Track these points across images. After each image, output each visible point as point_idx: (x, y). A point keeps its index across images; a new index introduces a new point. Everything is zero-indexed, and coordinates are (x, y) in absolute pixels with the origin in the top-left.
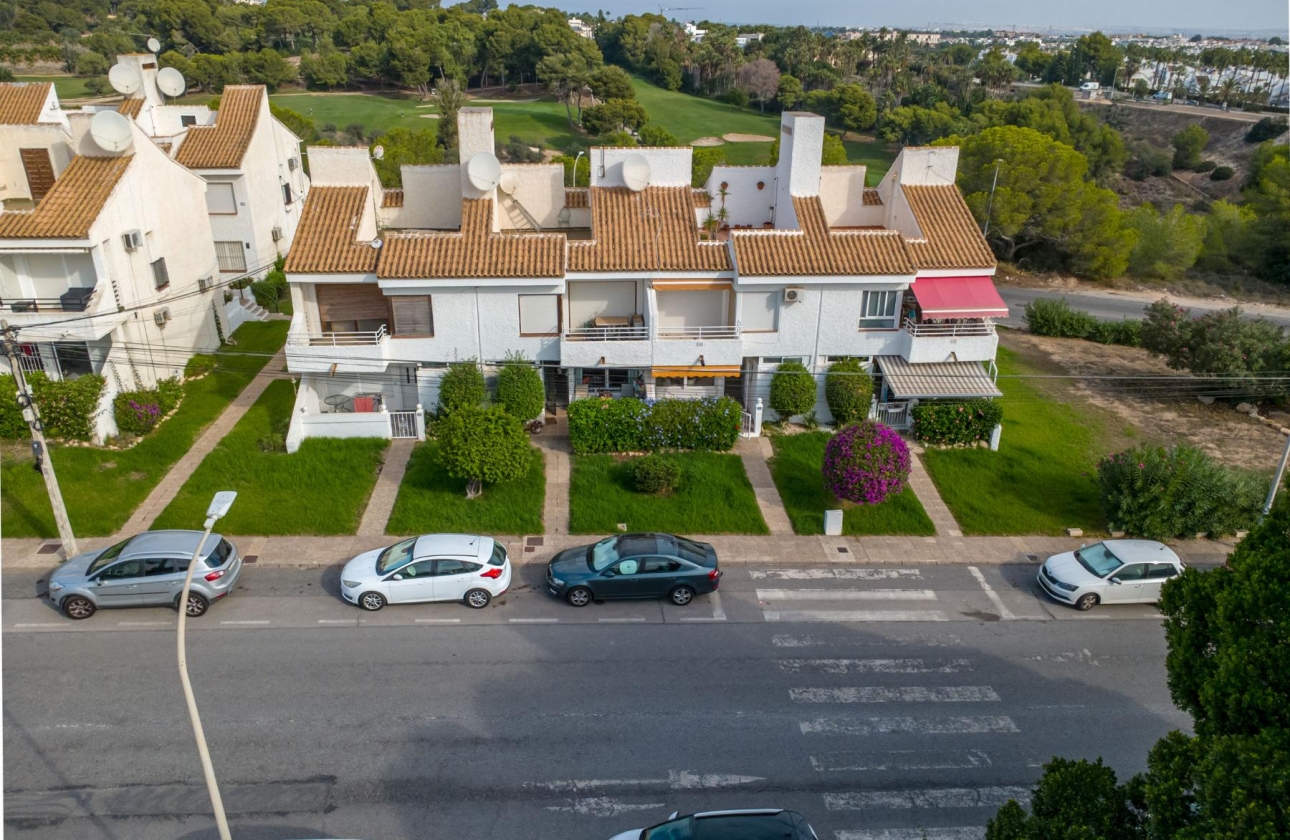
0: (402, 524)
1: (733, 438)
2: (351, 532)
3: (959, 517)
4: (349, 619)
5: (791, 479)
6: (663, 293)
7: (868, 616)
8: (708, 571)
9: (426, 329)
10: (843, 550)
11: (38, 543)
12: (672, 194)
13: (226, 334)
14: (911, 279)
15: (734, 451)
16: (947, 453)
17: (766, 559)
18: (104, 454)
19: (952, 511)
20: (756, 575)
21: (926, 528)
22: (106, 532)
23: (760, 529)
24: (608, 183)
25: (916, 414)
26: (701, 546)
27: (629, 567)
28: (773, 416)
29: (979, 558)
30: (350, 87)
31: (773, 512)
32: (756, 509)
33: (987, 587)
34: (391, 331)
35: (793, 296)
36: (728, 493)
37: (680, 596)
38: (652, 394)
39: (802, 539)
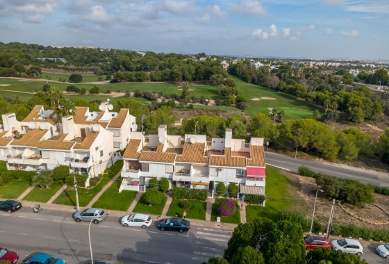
0: (135, 211)
1: (206, 198)
2: (126, 211)
4: (121, 228)
6: (195, 166)
7: (216, 240)
8: (187, 227)
9: (147, 170)
10: (219, 225)
11: (73, 207)
12: (201, 145)
13: (114, 163)
14: (246, 168)
15: (206, 201)
16: (252, 206)
17: (202, 225)
18: (86, 190)
19: (246, 220)
20: (199, 228)
22: (84, 206)
23: (204, 219)
24: (188, 141)
27: (172, 224)
28: (216, 194)
30: (162, 81)
31: (208, 216)
32: (205, 215)
34: (141, 170)
35: (221, 170)
37: (181, 231)
38: (192, 187)
39: (211, 222)
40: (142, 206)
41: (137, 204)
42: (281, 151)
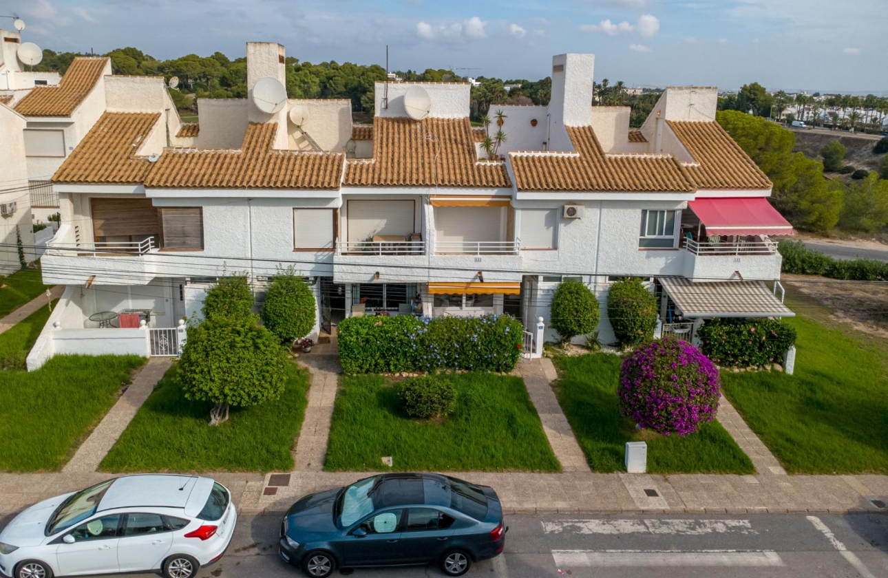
0: (121, 457)
1: (514, 358)
3: (776, 451)
5: (580, 404)
6: (440, 209)
8: (489, 527)
9: (196, 242)
10: (651, 493)
12: (451, 124)
14: (691, 197)
15: (515, 373)
16: (742, 376)
17: (561, 505)
19: (766, 442)
20: (549, 527)
21: (742, 464)
23: (551, 465)
24: (392, 114)
25: (702, 334)
26: (478, 489)
27: (386, 523)
28: (555, 336)
29: (816, 504)
32: (542, 439)
33: (840, 546)
34: (159, 243)
35: (572, 212)
36: (511, 421)
37: (453, 563)
38: (428, 310)
39: (601, 477)
40: (163, 427)
41: (136, 421)
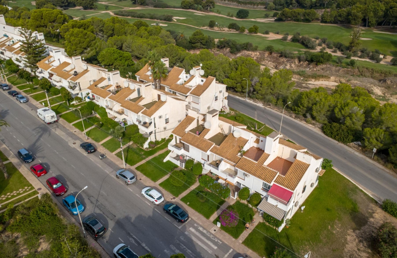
1: (227, 196)
2: (155, 181)
4: (140, 196)
9: (188, 150)
10: (215, 230)
12: (244, 141)
15: (226, 200)
17: (201, 223)
18: (143, 150)
20: (195, 225)
21: (236, 237)
22: (131, 166)
23: (208, 217)
27: (171, 211)
29: (236, 249)
31: (215, 216)
32: (213, 213)
33: (228, 254)
34: (184, 148)
35: (246, 176)
37: (177, 221)
38: (219, 181)
42: (390, 165)
